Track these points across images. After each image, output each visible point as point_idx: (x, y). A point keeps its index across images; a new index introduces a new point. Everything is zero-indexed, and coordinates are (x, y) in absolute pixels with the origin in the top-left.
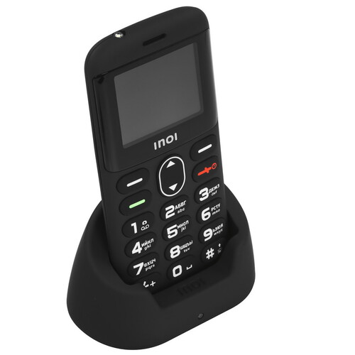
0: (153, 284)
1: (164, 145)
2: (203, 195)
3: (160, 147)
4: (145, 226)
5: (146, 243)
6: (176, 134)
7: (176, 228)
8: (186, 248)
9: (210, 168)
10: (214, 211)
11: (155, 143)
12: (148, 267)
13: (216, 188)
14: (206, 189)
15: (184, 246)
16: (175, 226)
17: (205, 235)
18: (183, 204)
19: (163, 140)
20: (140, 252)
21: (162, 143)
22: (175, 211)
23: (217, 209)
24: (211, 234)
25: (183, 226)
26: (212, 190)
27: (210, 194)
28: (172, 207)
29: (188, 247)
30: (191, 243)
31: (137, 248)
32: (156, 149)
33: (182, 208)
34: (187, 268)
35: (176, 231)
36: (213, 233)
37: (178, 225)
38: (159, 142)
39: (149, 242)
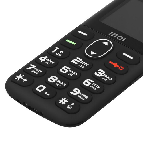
0: (25, 80)
1: (115, 37)
2: (99, 73)
3: (112, 36)
4: (60, 53)
5: (49, 61)
6: (125, 39)
7: (69, 70)
8: (59, 83)
9: (118, 66)
10: (93, 86)
11: (112, 32)
12: (35, 70)
13: (109, 78)
14: (104, 72)
15: (60, 82)
16: (70, 69)
17: (74, 90)
18: (86, 64)
19: (117, 35)
20: (41, 61)
21: (115, 35)
22: (79, 63)
23: (95, 87)
24: (77, 93)
25: (72, 73)
26: (106, 76)
27: (102, 77)
28: (81, 60)
29: (60, 84)
30: (64, 85)
31: (43, 58)
32: (109, 34)
33: (83, 65)
34: (46, 93)
35: (67, 71)
36: (79, 94)
37: (71, 70)
38: (115, 34)
39: (51, 62)
